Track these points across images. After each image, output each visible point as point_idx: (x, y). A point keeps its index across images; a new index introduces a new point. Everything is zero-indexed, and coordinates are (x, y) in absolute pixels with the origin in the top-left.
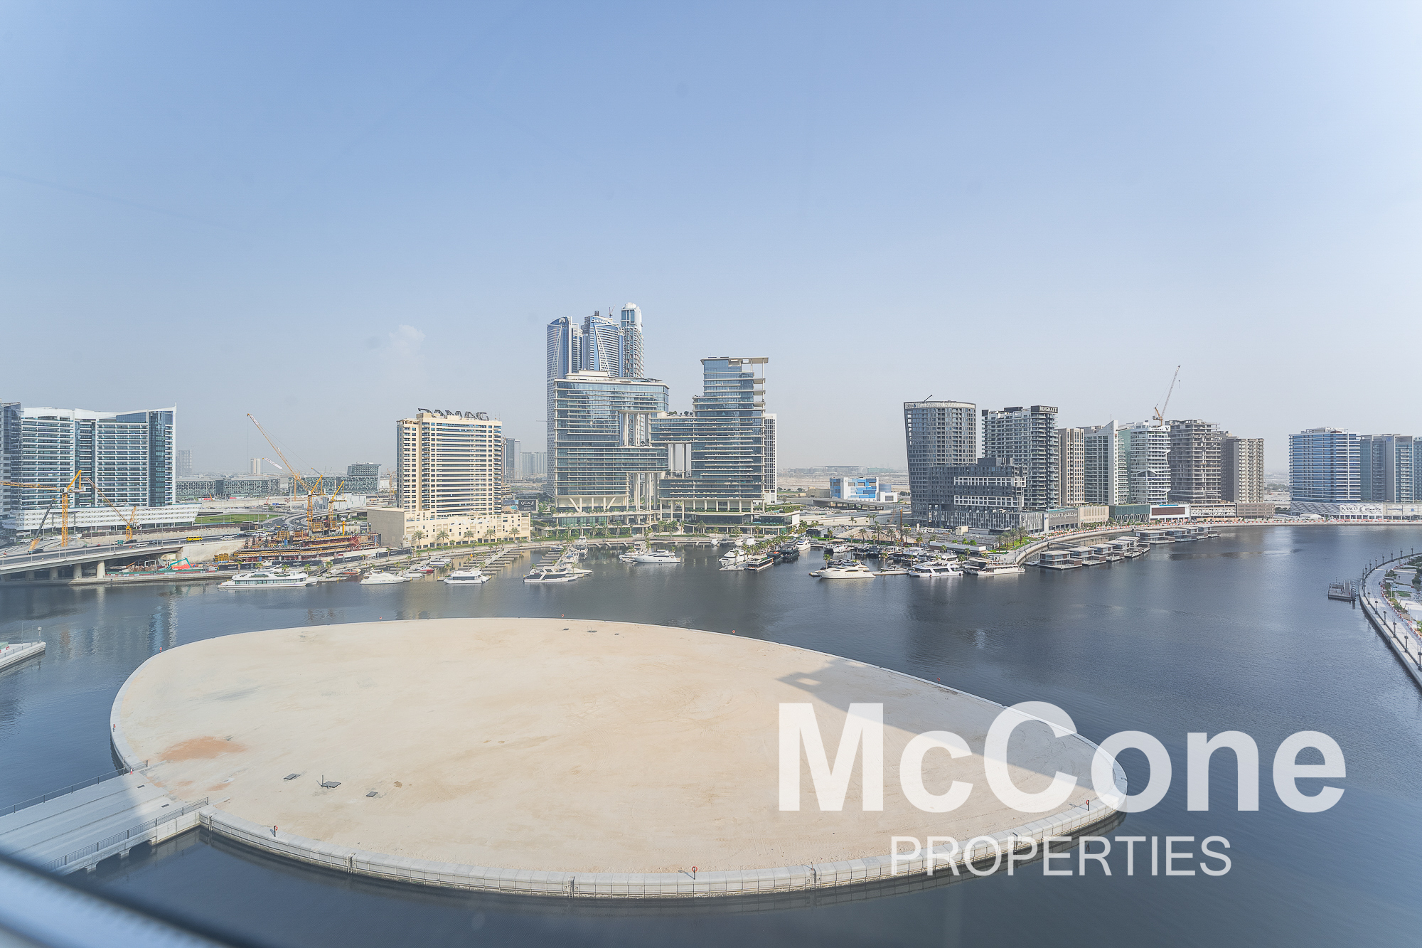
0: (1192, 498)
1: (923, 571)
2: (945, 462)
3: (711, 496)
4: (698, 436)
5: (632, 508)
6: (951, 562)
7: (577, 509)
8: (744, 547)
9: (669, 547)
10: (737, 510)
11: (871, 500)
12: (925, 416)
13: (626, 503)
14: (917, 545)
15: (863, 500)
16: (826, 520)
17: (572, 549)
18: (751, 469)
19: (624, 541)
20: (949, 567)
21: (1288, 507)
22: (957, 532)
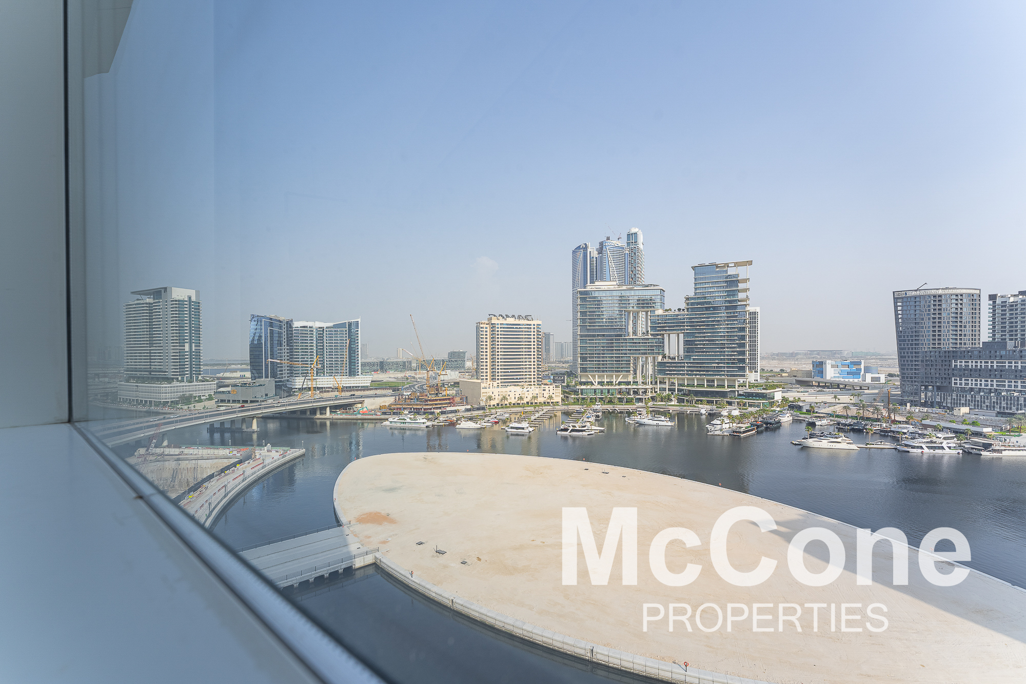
1: (913, 447)
2: (942, 346)
3: (701, 375)
4: (689, 328)
5: (636, 383)
6: (949, 441)
7: (594, 383)
8: (730, 416)
9: (664, 414)
10: (723, 386)
11: (856, 380)
12: (917, 304)
13: (630, 379)
14: (907, 423)
15: (847, 380)
16: (808, 397)
17: (591, 412)
18: (735, 353)
19: (630, 407)
20: (944, 445)
22: (955, 412)
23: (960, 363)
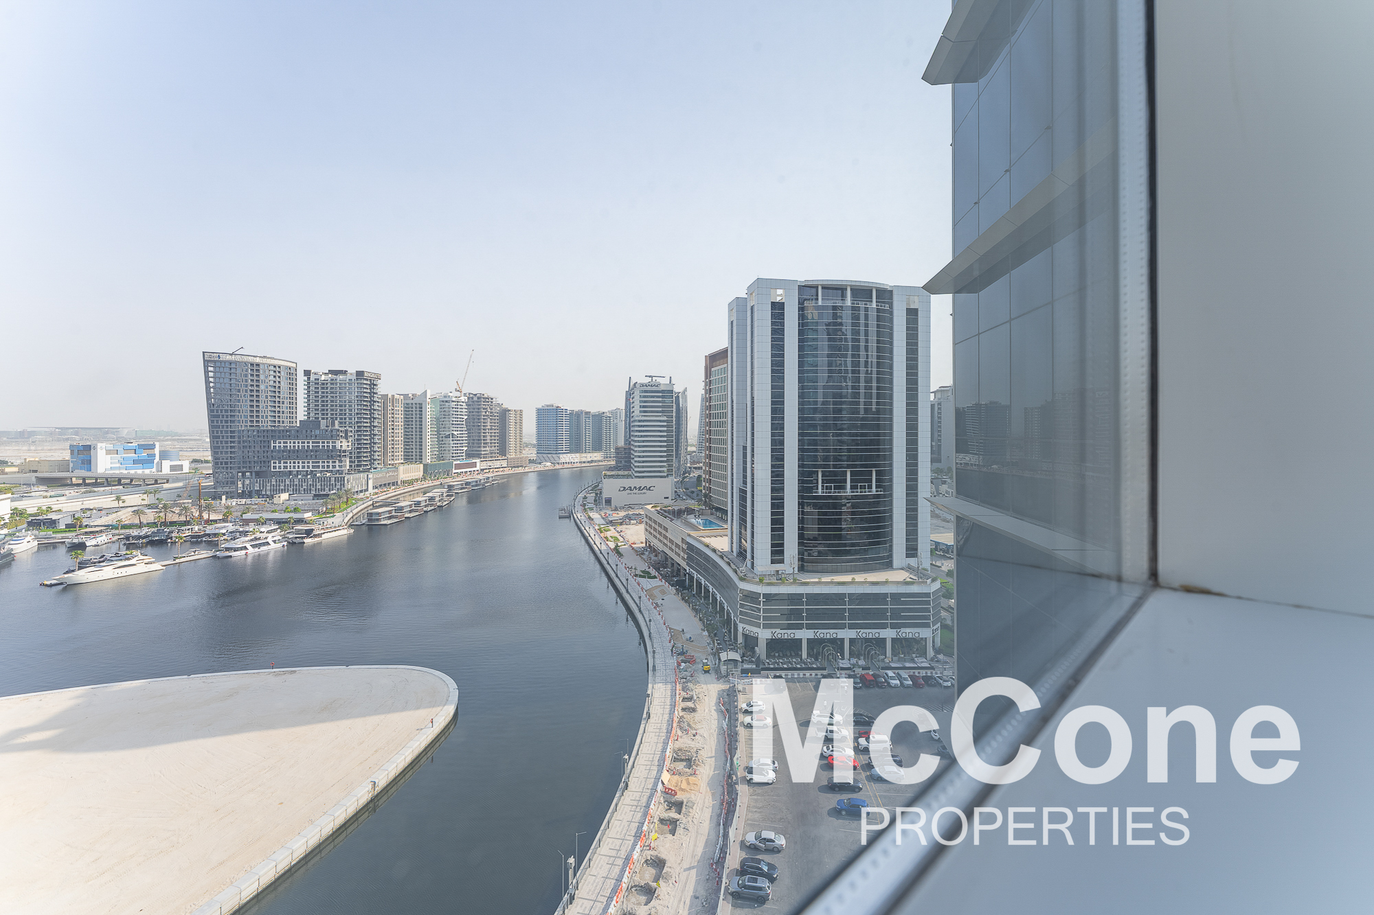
0: (481, 454)
1: (236, 550)
2: (260, 424)
6: (273, 534)
11: (147, 471)
14: (224, 520)
15: (131, 472)
16: (66, 503)
20: (270, 540)
21: (535, 458)
22: (275, 500)
23: (279, 444)
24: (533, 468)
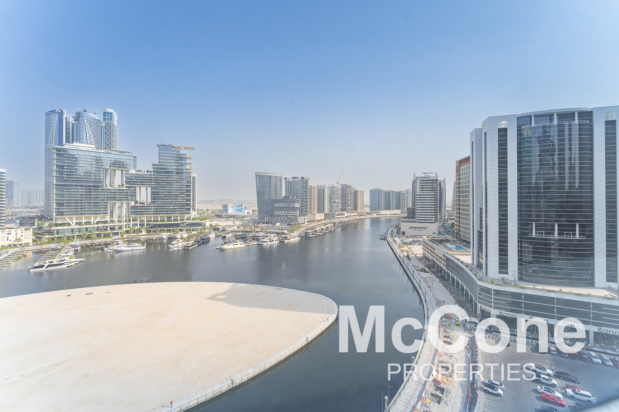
0: (347, 210)
1: (265, 242)
2: (271, 198)
3: (163, 214)
4: (155, 183)
5: (112, 221)
6: (275, 238)
7: (72, 224)
8: (182, 238)
9: (138, 241)
10: (177, 220)
11: (241, 214)
12: (263, 179)
13: (108, 218)
14: (261, 232)
15: (237, 214)
16: (222, 223)
17: (68, 247)
18: (185, 200)
19: (107, 240)
20: (274, 240)
21: (369, 212)
22: (276, 225)
23: (276, 205)
24: (368, 216)
